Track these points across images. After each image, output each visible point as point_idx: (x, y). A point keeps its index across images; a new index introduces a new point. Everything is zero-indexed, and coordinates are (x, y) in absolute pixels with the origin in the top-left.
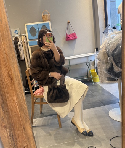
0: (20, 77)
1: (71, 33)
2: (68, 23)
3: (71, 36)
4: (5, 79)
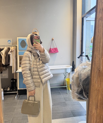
1: (54, 48)
2: (53, 40)
3: (53, 50)
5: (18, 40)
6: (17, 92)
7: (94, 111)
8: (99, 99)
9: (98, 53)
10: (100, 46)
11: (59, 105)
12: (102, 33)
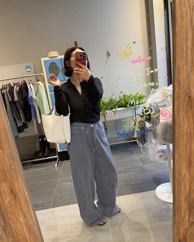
0: (26, 193)
2: (108, 54)
4: (7, 196)
5: (43, 64)
6: (56, 156)
7: (184, 171)
8: (192, 150)
9: (184, 63)
10: (186, 47)
11: (132, 171)
12: (189, 19)
